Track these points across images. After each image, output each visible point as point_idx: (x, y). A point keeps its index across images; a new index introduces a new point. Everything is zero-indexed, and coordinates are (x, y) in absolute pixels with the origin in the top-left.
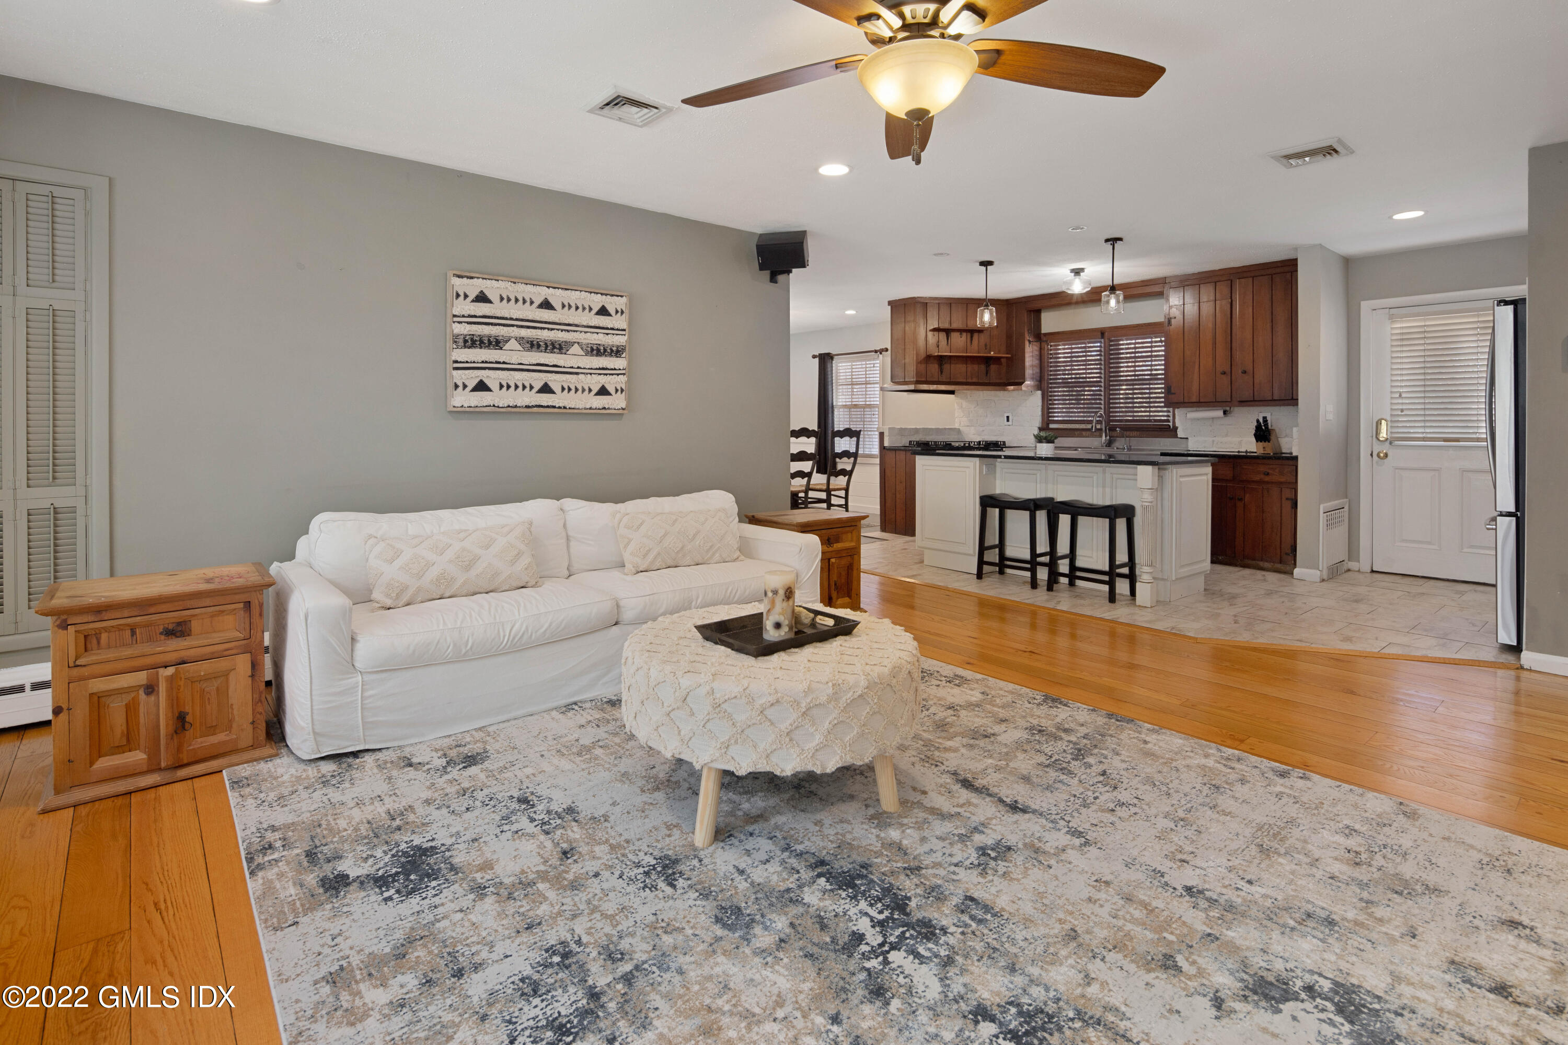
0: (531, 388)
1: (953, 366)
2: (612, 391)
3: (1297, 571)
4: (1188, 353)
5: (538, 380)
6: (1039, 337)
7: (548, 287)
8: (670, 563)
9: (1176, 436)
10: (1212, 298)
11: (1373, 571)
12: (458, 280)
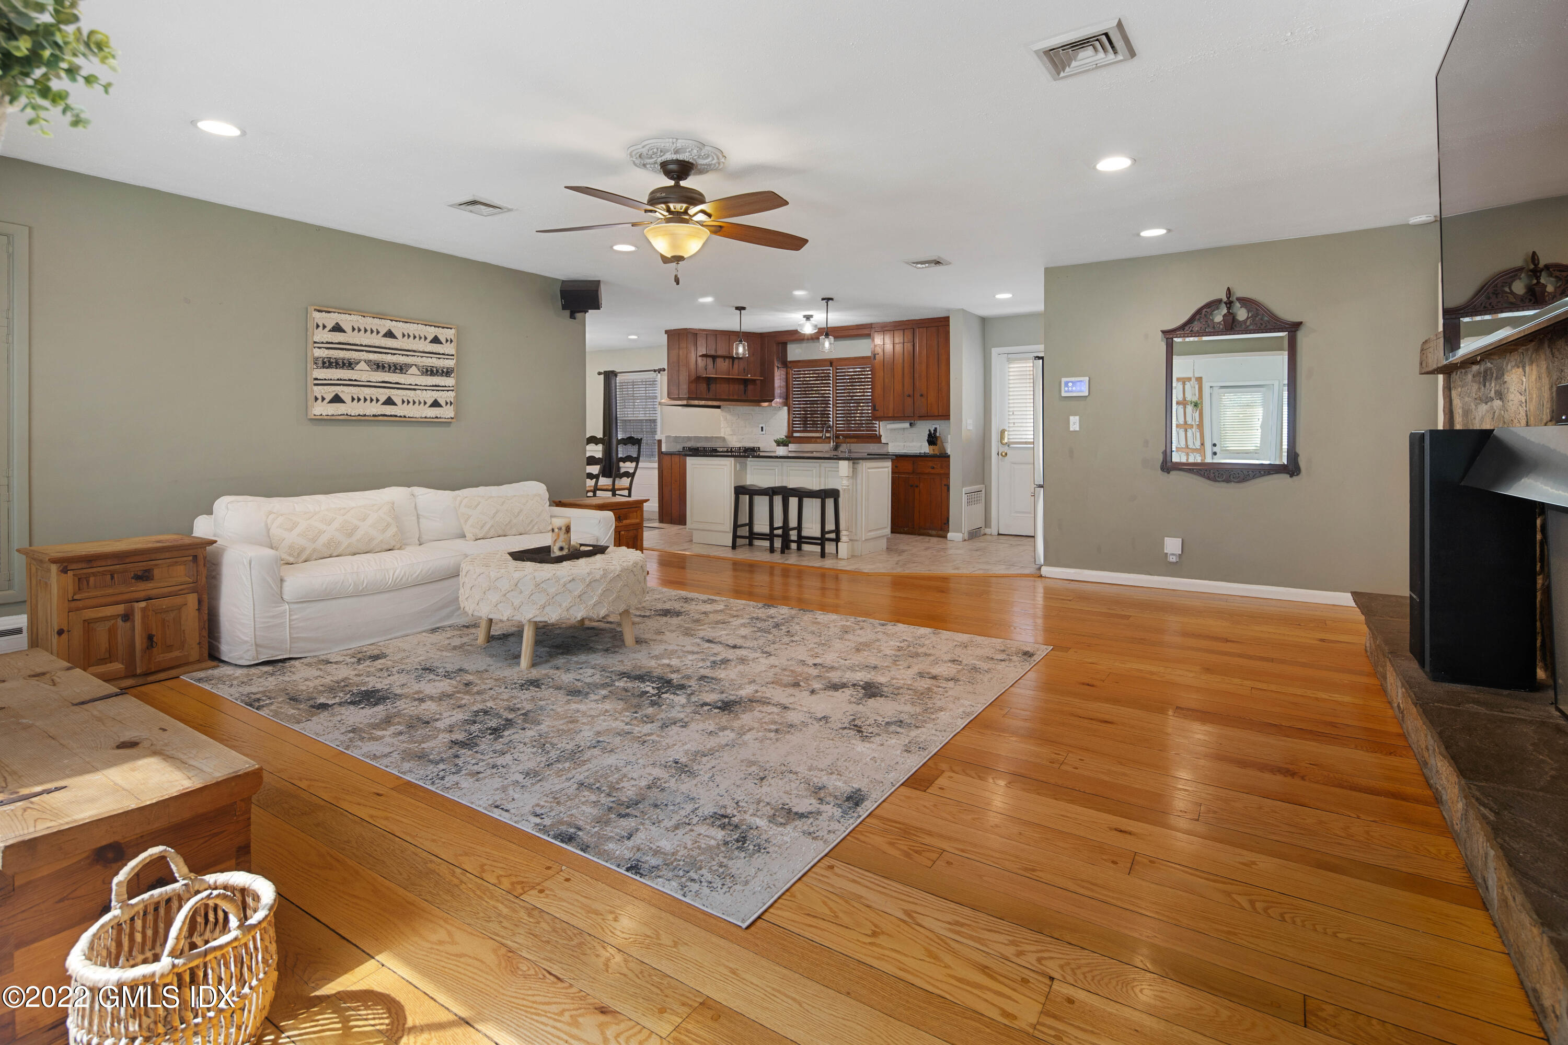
0: (378, 400)
1: (718, 385)
2: (443, 403)
3: (950, 535)
4: (886, 380)
5: (383, 394)
6: (785, 364)
7: (392, 320)
8: (501, 533)
9: (880, 442)
10: (902, 341)
11: (999, 534)
12: (317, 314)
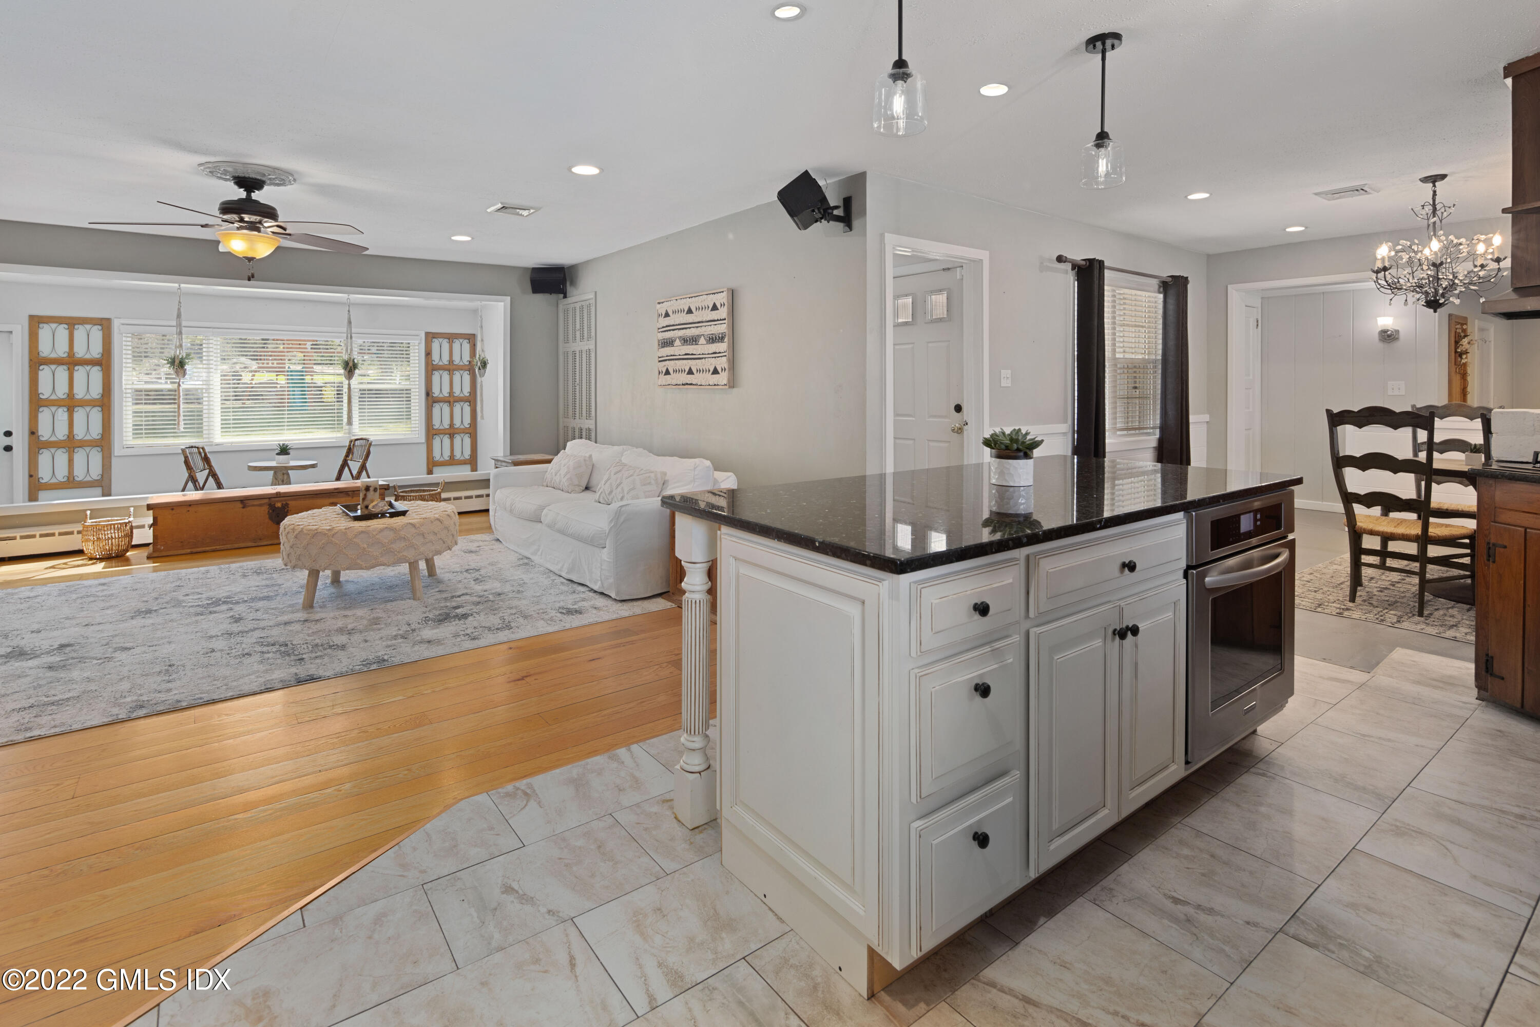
0: (684, 371)
2: (719, 370)
5: (686, 365)
7: (689, 298)
12: (658, 306)
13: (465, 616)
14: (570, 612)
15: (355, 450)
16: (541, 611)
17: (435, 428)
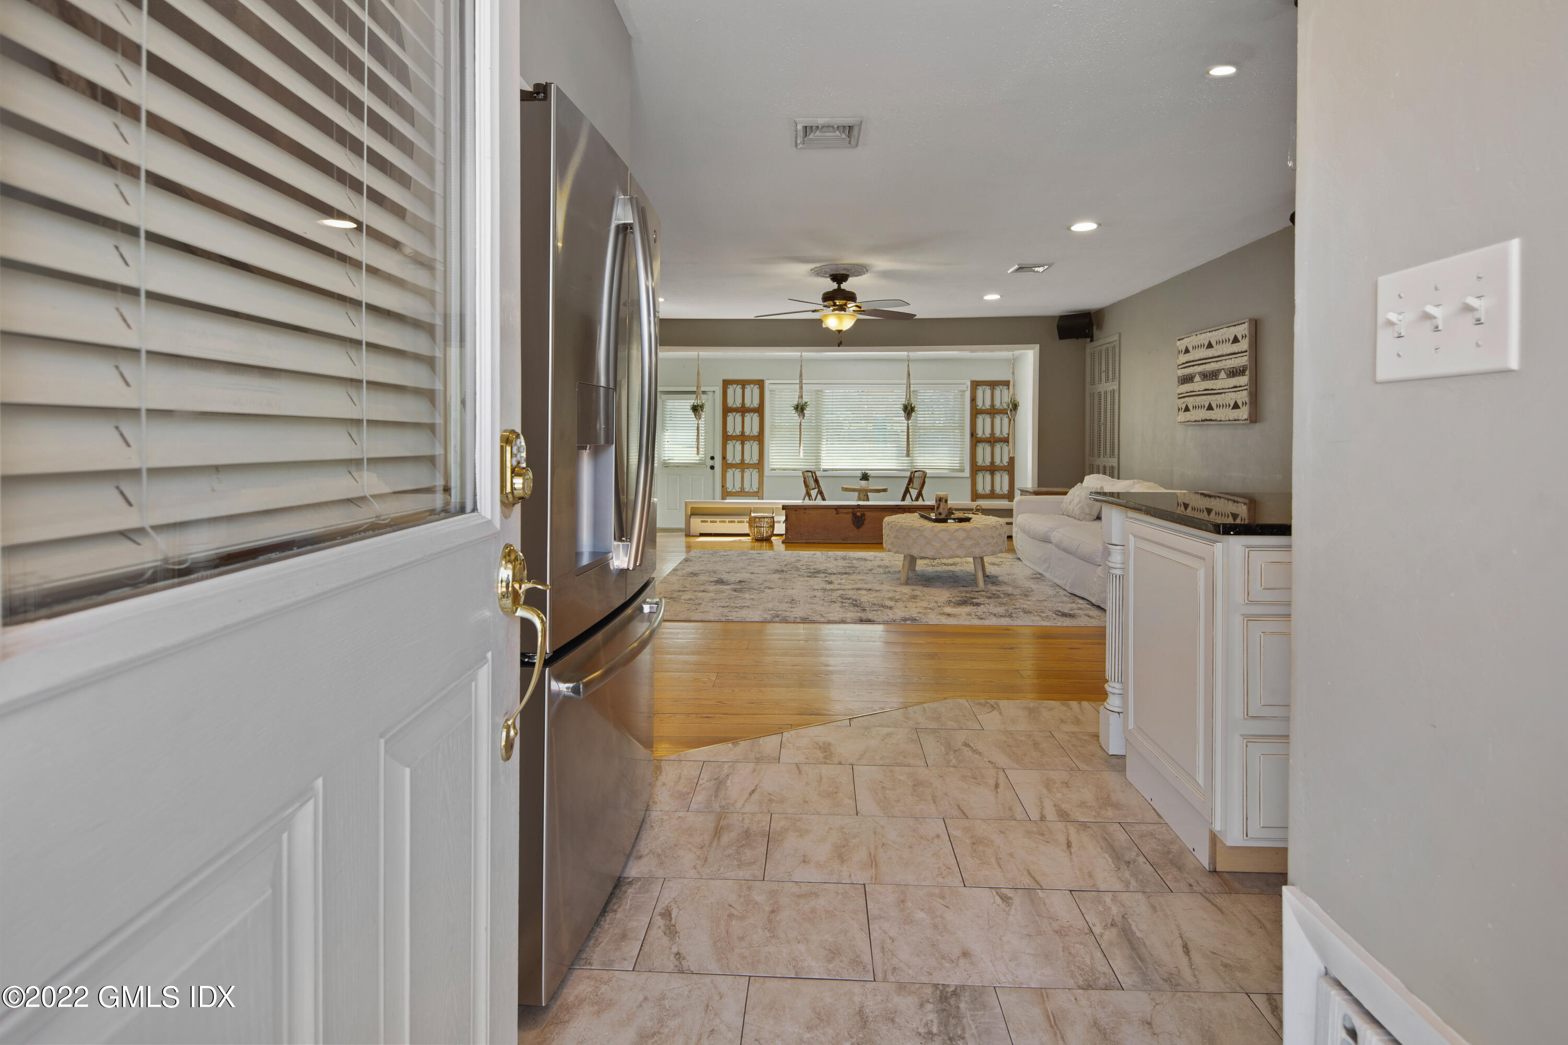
0: (1204, 407)
2: (1240, 404)
5: (1205, 400)
7: (1210, 332)
12: (1178, 343)
13: (978, 604)
14: (1064, 615)
15: (915, 480)
16: (1040, 611)
17: (978, 464)
